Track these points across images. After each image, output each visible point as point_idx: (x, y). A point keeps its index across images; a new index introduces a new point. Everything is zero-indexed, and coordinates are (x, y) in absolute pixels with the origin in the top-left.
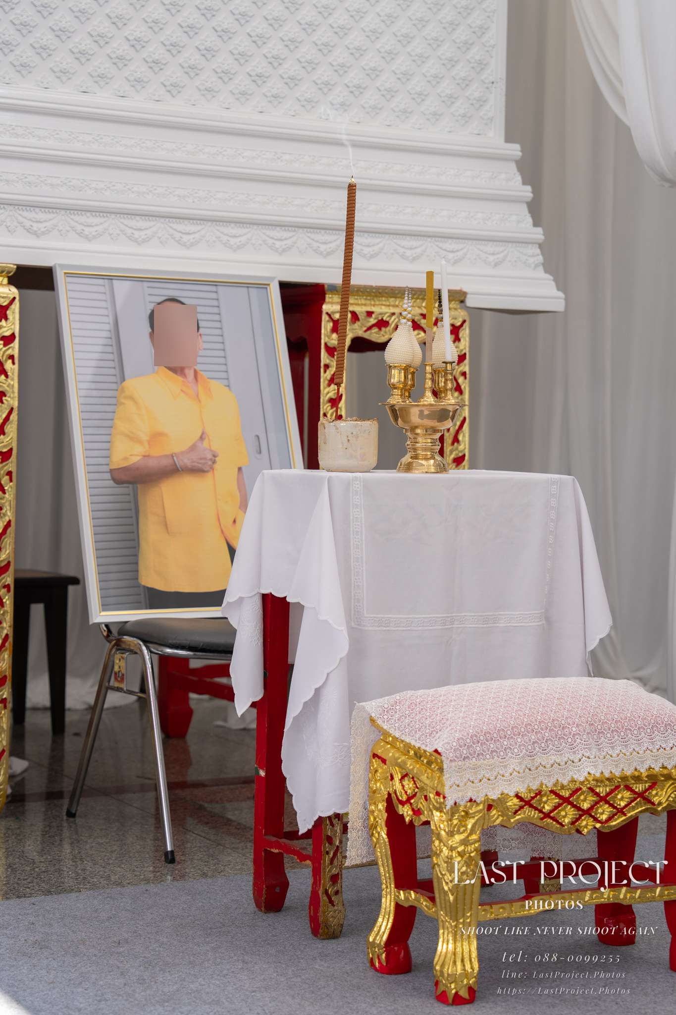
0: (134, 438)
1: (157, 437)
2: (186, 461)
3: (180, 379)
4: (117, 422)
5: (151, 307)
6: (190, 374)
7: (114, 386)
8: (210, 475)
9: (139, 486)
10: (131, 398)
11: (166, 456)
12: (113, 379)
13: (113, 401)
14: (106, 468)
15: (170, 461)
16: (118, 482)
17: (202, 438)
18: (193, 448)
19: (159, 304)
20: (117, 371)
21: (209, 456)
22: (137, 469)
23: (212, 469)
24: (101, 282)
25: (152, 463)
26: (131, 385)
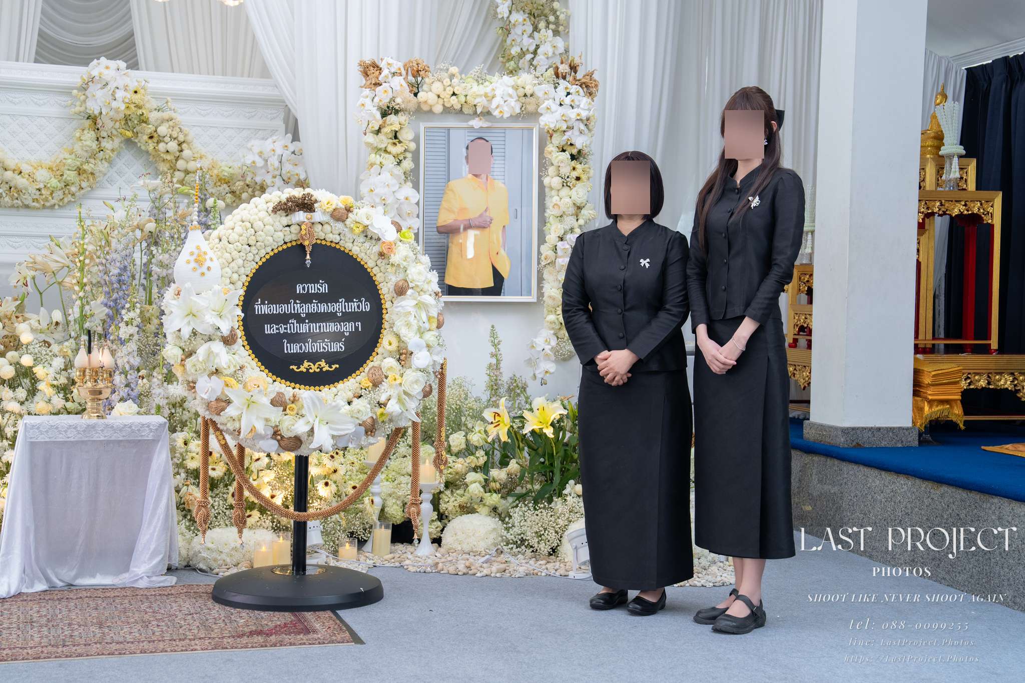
0: (450, 210)
1: (463, 210)
2: (477, 223)
3: (478, 179)
4: (443, 203)
5: (468, 142)
6: (484, 176)
7: (444, 184)
8: (487, 230)
9: (450, 235)
10: (452, 190)
11: (466, 220)
12: (444, 181)
13: (442, 192)
14: (435, 226)
15: (468, 222)
16: (440, 232)
17: (486, 211)
18: (481, 216)
19: (472, 141)
20: (446, 177)
21: (488, 220)
22: (450, 226)
23: (489, 226)
24: (444, 131)
25: (458, 223)
26: (452, 183)
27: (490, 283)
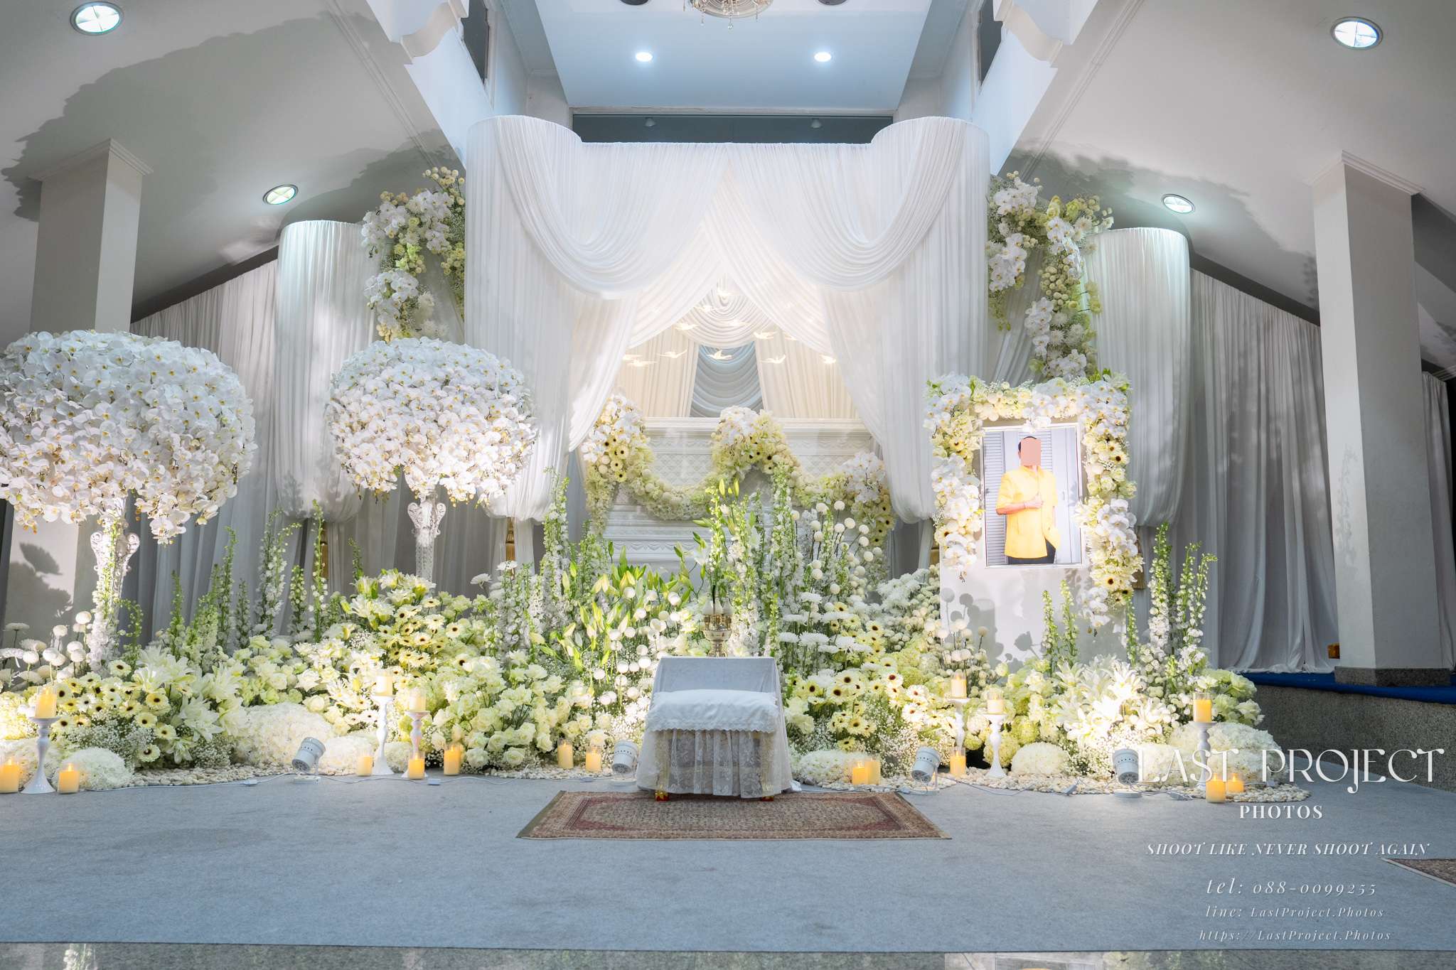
2: (1030, 504)
3: (1030, 470)
4: (1001, 490)
5: (1019, 440)
6: (1035, 467)
7: (1001, 475)
8: (1039, 510)
9: (1009, 516)
10: (1008, 478)
11: (1020, 502)
12: (1001, 472)
13: (1000, 481)
14: (995, 508)
15: (1021, 505)
16: (999, 514)
17: (1037, 494)
19: (1024, 439)
20: (1003, 469)
21: (1040, 502)
22: (1008, 508)
23: (1041, 507)
25: (1015, 506)
26: (1009, 474)
27: (1045, 554)
